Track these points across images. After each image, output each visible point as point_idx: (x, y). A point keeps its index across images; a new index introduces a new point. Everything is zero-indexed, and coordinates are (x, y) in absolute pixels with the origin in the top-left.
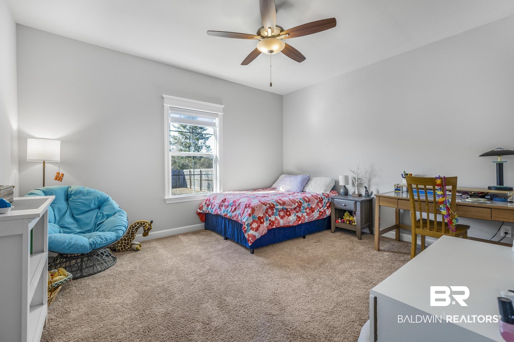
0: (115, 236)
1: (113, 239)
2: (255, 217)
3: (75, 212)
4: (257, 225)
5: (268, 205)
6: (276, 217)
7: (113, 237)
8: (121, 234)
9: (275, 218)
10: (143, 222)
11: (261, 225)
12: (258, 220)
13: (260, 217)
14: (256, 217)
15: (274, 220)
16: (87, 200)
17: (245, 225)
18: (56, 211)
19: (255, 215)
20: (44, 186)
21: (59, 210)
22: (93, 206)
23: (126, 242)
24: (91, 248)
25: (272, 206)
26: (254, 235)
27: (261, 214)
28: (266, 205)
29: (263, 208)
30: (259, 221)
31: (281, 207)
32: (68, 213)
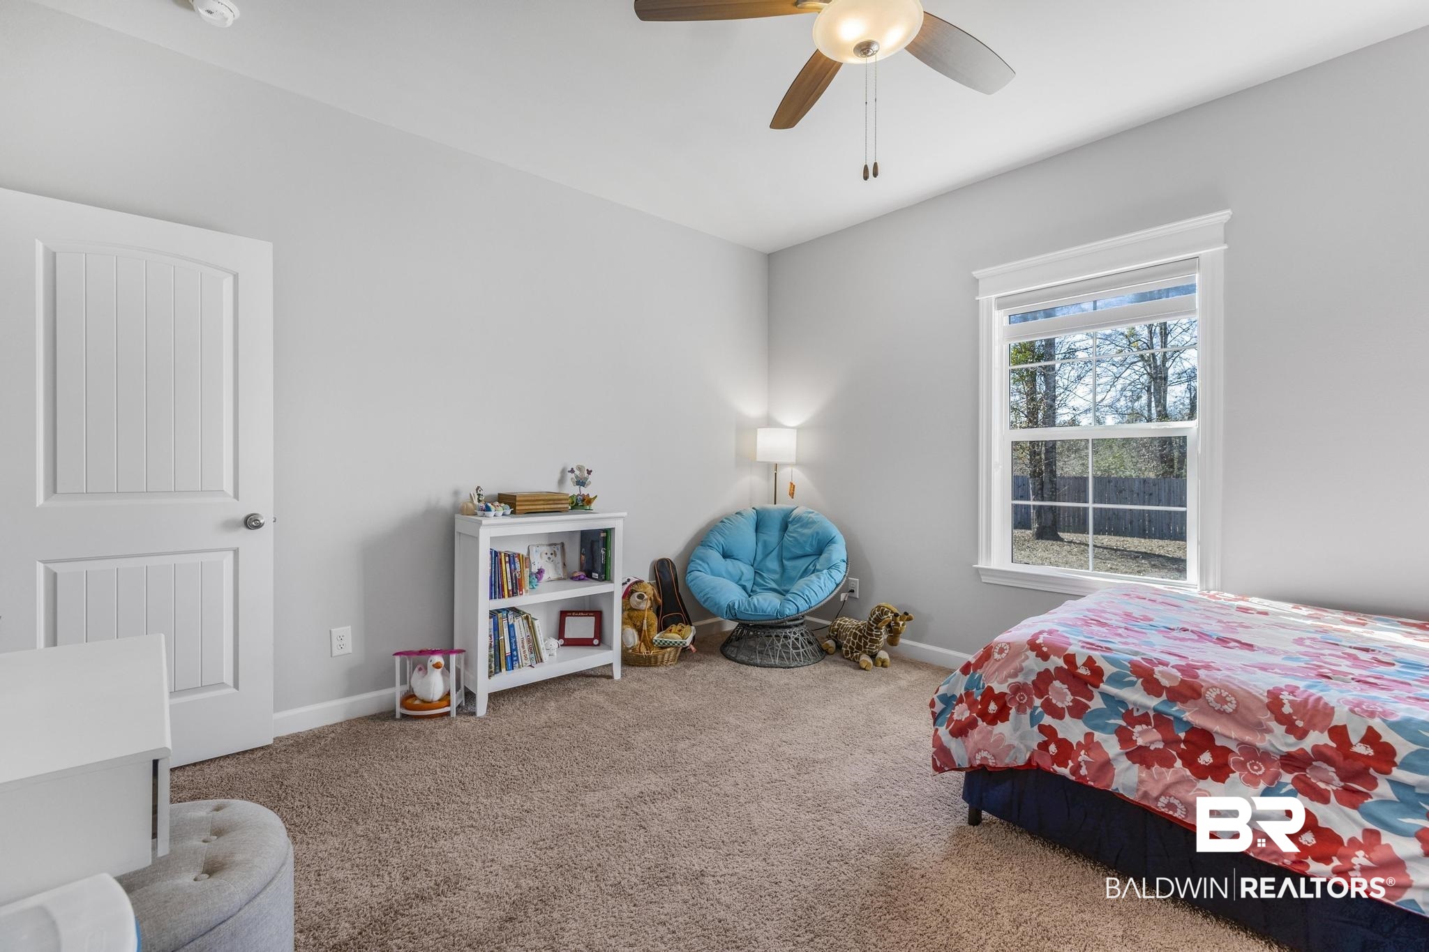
0: (773, 610)
1: (767, 611)
2: (979, 682)
3: (785, 554)
4: (967, 714)
5: (1057, 662)
6: (1098, 736)
7: (769, 609)
8: (788, 610)
9: (1089, 736)
10: (886, 609)
11: (980, 722)
12: (979, 698)
13: (990, 689)
14: (984, 684)
15: (1079, 744)
16: (803, 535)
17: (937, 694)
18: (759, 545)
19: (981, 676)
20: (775, 504)
21: (765, 544)
22: (808, 549)
23: (855, 641)
24: (728, 611)
25: (1083, 671)
26: (945, 744)
27: (1001, 683)
28: (1045, 657)
29: (1024, 661)
30: (981, 703)
31: (1152, 702)
32: (775, 553)
